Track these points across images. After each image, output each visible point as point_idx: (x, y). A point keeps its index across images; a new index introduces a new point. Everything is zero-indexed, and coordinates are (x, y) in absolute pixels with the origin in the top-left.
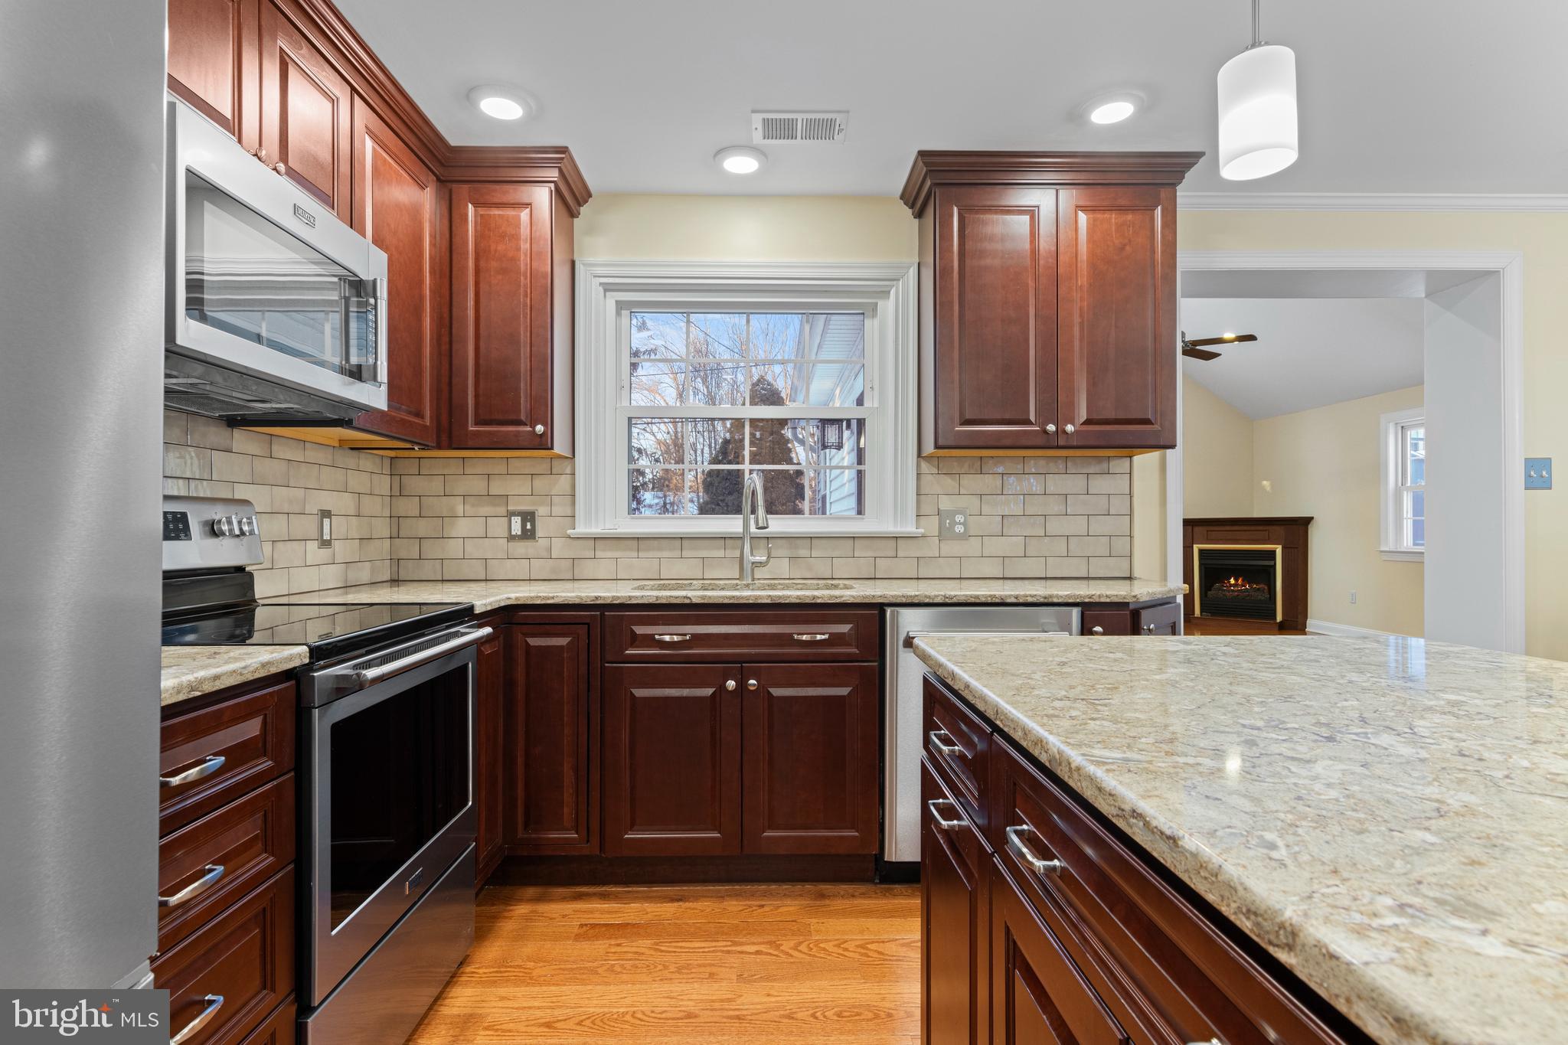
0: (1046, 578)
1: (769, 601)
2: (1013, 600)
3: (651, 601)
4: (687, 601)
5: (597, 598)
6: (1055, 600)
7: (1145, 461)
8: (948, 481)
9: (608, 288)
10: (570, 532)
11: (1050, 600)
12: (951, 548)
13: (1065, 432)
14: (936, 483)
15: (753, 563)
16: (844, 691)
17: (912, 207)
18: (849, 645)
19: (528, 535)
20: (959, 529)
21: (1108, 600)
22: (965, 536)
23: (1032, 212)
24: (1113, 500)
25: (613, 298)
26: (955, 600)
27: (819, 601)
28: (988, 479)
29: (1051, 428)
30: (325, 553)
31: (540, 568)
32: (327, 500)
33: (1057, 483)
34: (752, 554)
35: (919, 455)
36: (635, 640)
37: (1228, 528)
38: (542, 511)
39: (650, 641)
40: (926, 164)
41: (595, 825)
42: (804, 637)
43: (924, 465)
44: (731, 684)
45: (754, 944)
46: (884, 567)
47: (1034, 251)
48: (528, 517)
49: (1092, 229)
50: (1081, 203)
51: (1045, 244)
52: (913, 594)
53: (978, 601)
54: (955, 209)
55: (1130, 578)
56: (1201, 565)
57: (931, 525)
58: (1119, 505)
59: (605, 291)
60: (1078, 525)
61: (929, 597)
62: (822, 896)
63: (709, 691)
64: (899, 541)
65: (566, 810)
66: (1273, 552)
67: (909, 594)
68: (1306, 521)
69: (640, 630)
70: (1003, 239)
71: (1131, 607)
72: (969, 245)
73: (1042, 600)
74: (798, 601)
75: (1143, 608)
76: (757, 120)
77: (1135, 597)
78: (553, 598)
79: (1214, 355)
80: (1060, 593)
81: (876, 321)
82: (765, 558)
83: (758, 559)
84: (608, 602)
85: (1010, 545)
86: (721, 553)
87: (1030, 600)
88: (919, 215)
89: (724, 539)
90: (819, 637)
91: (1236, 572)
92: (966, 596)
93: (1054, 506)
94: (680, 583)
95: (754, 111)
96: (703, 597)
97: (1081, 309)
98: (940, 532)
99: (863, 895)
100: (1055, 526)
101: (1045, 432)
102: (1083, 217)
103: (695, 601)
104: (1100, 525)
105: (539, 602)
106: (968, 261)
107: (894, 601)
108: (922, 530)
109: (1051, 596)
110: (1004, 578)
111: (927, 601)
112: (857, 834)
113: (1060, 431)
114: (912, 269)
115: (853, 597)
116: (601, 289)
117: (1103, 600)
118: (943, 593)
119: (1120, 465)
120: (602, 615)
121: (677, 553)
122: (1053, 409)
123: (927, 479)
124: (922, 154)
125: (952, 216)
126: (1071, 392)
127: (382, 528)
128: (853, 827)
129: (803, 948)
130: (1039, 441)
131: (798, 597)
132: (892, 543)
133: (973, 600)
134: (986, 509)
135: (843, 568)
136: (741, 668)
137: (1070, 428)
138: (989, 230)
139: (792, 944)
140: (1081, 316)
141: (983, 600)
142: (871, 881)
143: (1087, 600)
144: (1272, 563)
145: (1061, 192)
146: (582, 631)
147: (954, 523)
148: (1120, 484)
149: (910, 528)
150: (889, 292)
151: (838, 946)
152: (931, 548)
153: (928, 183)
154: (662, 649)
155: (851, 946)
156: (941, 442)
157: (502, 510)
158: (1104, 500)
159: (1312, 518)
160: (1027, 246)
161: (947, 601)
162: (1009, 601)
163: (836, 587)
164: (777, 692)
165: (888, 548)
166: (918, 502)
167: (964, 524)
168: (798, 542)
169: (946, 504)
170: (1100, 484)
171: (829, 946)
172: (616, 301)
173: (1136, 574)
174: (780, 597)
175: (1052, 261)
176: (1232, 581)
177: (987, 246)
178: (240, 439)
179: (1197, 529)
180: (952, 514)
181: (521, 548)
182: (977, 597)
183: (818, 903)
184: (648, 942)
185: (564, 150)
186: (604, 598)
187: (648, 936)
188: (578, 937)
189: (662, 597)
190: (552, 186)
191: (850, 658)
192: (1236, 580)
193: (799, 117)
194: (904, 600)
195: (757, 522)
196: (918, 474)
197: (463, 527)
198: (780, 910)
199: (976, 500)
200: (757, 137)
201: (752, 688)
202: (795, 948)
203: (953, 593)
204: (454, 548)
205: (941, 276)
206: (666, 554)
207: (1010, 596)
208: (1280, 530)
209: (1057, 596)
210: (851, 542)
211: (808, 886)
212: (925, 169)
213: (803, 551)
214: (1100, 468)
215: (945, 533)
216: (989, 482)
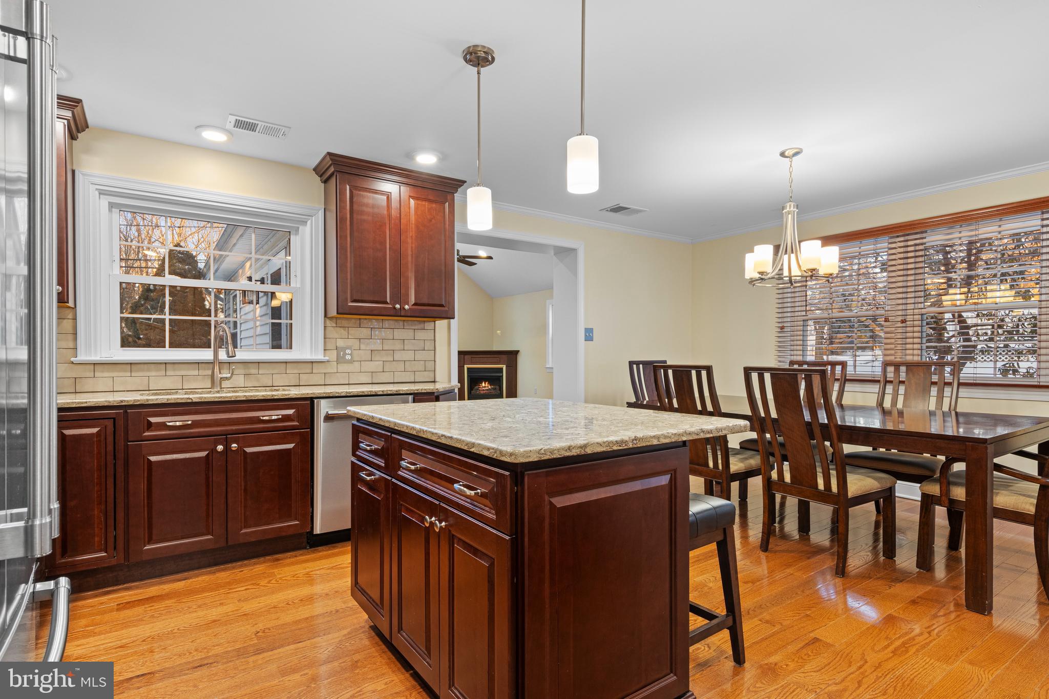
0: (394, 383)
1: (244, 399)
2: (381, 393)
3: (163, 402)
4: (190, 401)
5: (122, 401)
6: (401, 392)
7: (441, 324)
8: (343, 332)
9: (102, 193)
10: (73, 359)
11: (399, 392)
12: (343, 367)
13: (404, 309)
14: (333, 333)
15: (221, 378)
16: (291, 446)
17: (321, 176)
18: (293, 420)
20: (348, 357)
21: (425, 391)
22: (351, 361)
23: (388, 196)
24: (426, 342)
25: (106, 200)
26: (352, 394)
27: (276, 397)
28: (364, 330)
29: (398, 306)
33: (399, 334)
34: (220, 373)
35: (326, 316)
36: (150, 425)
37: (481, 356)
39: (163, 426)
40: (331, 159)
41: (120, 545)
42: (264, 418)
43: (328, 322)
44: (220, 448)
45: (243, 586)
46: (304, 379)
47: (389, 215)
49: (416, 208)
50: (412, 195)
51: (394, 213)
52: (329, 391)
53: (364, 394)
54: (348, 187)
55: (434, 382)
56: (468, 376)
57: (333, 355)
58: (429, 345)
60: (409, 355)
61: (338, 393)
62: (278, 560)
63: (203, 454)
64: (314, 364)
65: (96, 539)
66: (502, 369)
67: (327, 391)
68: (516, 353)
69: (153, 420)
70: (373, 206)
71: (435, 394)
72: (355, 207)
73: (395, 392)
74: (263, 398)
75: (440, 395)
76: (232, 119)
77: (437, 389)
78: (86, 402)
79: (475, 264)
80: (404, 389)
81: (298, 238)
82: (230, 375)
83: (224, 375)
84: (131, 403)
85: (375, 366)
86: (196, 373)
87: (389, 392)
88: (325, 182)
89: (198, 364)
90: (274, 418)
91: (485, 379)
92: (358, 392)
93: (398, 346)
94: (168, 391)
95: (230, 114)
96: (200, 398)
97: (412, 247)
98: (337, 359)
99: (301, 555)
100: (398, 356)
101: (395, 308)
102: (412, 202)
103: (194, 400)
104: (420, 355)
105: (74, 406)
106: (355, 216)
107: (319, 396)
108: (327, 358)
109: (399, 390)
110: (372, 383)
111: (337, 395)
112: (298, 522)
113: (402, 308)
114: (320, 211)
115: (296, 394)
116: (97, 193)
117: (423, 391)
118: (346, 391)
119: (429, 325)
120: (126, 412)
121: (162, 373)
122: (399, 296)
123: (329, 329)
124: (329, 154)
125: (346, 190)
126: (407, 289)
128: (296, 519)
129: (273, 581)
130: (392, 312)
131: (263, 396)
132: (310, 365)
133: (361, 394)
134: (363, 347)
135: (279, 380)
136: (226, 439)
137: (407, 307)
138: (365, 201)
139: (266, 582)
140: (412, 251)
141: (366, 393)
142: (305, 548)
143: (416, 392)
144: (501, 374)
145: (401, 187)
146: (109, 424)
147: (345, 354)
148: (430, 335)
149: (320, 356)
150: (306, 222)
151: (294, 577)
152: (332, 368)
153: (332, 169)
154: (170, 430)
155: (301, 575)
156: (339, 312)
158: (422, 342)
159: (519, 351)
160: (385, 212)
161: (348, 394)
162: (379, 393)
163: (277, 390)
164: (249, 450)
165: (307, 369)
166: (325, 342)
167: (351, 354)
168: (250, 365)
169: (340, 343)
170: (421, 335)
171: (288, 578)
172: (109, 202)
173: (437, 380)
174: (251, 396)
175: (398, 221)
176: (483, 384)
177: (365, 209)
179: (466, 357)
180: (344, 349)
182: (363, 392)
183: (276, 563)
184: (173, 601)
185: (79, 101)
186: (128, 401)
187: (171, 598)
188: (118, 610)
189: (171, 399)
190: (66, 122)
191: (294, 428)
192: (485, 384)
193: (260, 123)
194: (325, 395)
195: (228, 353)
196: (325, 327)
198: (254, 570)
199: (357, 342)
200: (230, 126)
201: (233, 449)
202: (269, 582)
203: (351, 391)
205: (340, 221)
206: (153, 374)
207: (380, 391)
208: (504, 357)
209: (402, 390)
210: (284, 364)
211: (268, 558)
212: (331, 162)
213: (254, 371)
214: (421, 326)
215: (340, 360)
216: (364, 332)
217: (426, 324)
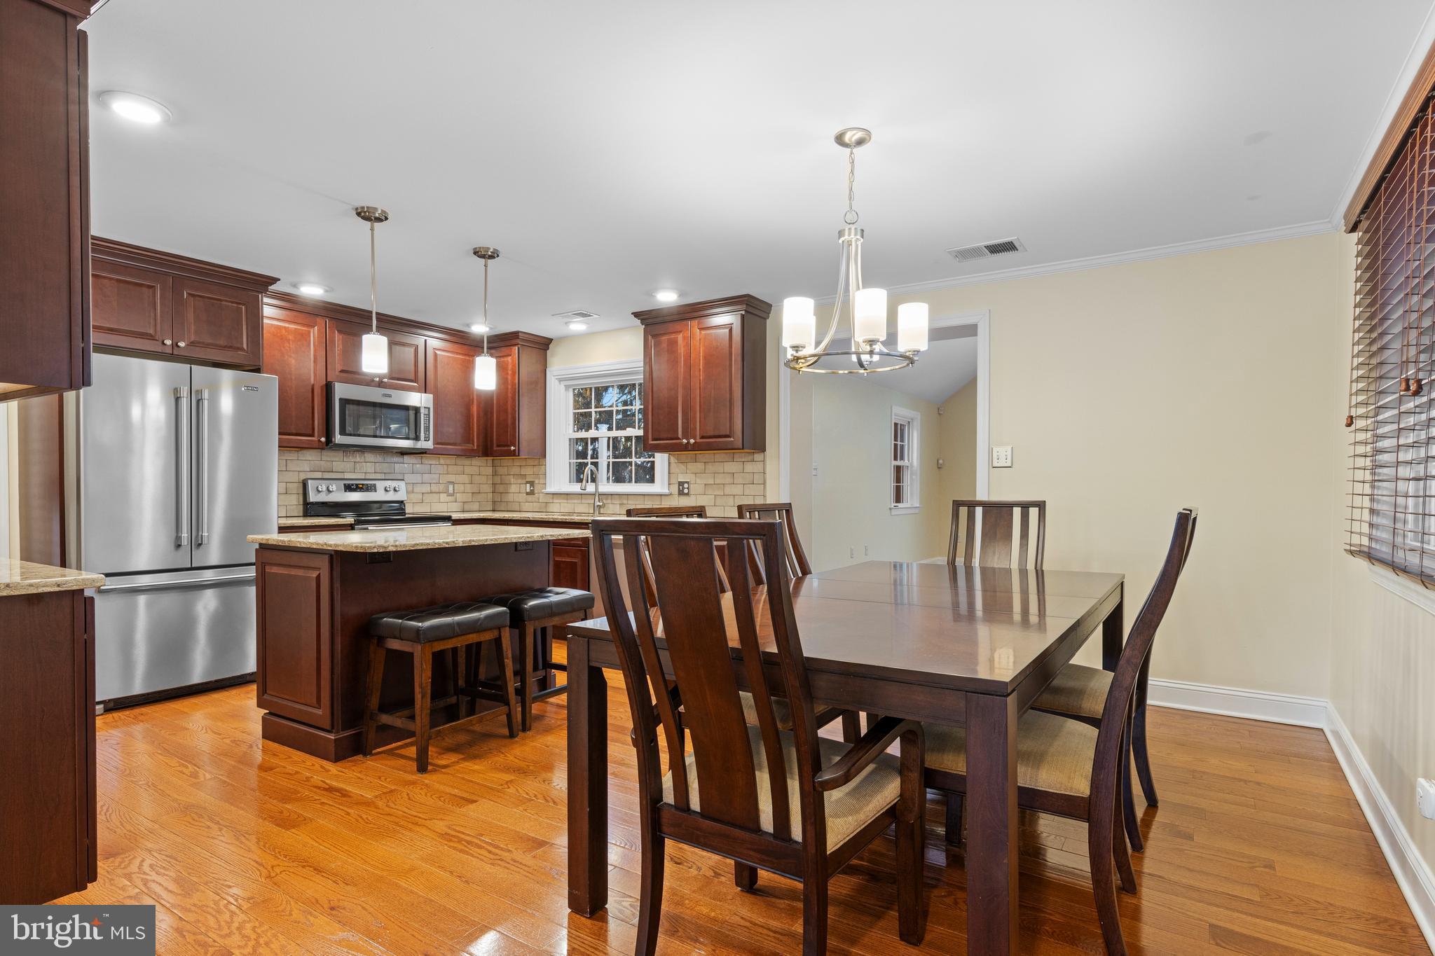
8: (682, 467)
10: (543, 491)
12: (683, 501)
14: (677, 467)
15: (598, 506)
19: (532, 493)
20: (686, 491)
22: (687, 494)
24: (756, 476)
25: (563, 384)
30: (451, 498)
31: (536, 506)
32: (452, 478)
33: (731, 467)
38: (537, 481)
43: (672, 458)
48: (532, 483)
49: (705, 339)
54: (650, 337)
57: (675, 489)
58: (758, 478)
59: (560, 381)
93: (728, 480)
97: (700, 381)
98: (678, 492)
100: (728, 490)
101: (682, 443)
103: (531, 519)
104: (750, 490)
108: (670, 491)
113: (688, 443)
119: (759, 456)
121: (579, 501)
122: (688, 431)
123: (673, 465)
126: (694, 424)
127: (487, 488)
132: (660, 497)
134: (698, 481)
137: (694, 440)
140: (700, 384)
147: (683, 488)
148: (759, 467)
149: (666, 491)
152: (675, 501)
157: (524, 481)
158: (751, 475)
166: (669, 477)
167: (688, 488)
168: (623, 496)
169: (682, 478)
170: (749, 467)
172: (565, 385)
178: (406, 458)
180: (684, 483)
181: (530, 498)
185: (521, 331)
190: (518, 345)
196: (670, 463)
197: (513, 488)
199: (693, 476)
204: (510, 497)
206: (576, 501)
210: (643, 497)
213: (625, 502)
214: (750, 458)
215: (681, 493)
216: (700, 466)
217: (756, 456)
